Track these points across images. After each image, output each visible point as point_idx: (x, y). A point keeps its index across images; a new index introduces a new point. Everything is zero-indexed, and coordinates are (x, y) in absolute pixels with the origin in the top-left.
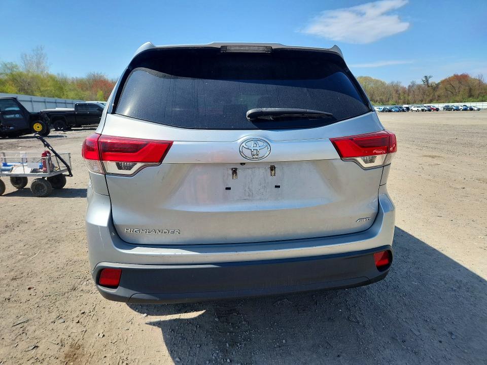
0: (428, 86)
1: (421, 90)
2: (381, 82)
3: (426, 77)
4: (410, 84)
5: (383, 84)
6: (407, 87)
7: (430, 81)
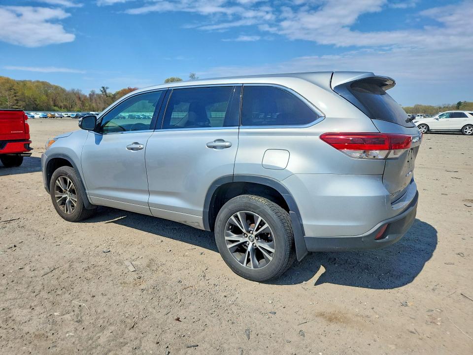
0: (107, 96)
1: (102, 99)
2: (61, 88)
3: (103, 88)
4: (90, 92)
5: (63, 91)
6: (88, 96)
7: (108, 91)
